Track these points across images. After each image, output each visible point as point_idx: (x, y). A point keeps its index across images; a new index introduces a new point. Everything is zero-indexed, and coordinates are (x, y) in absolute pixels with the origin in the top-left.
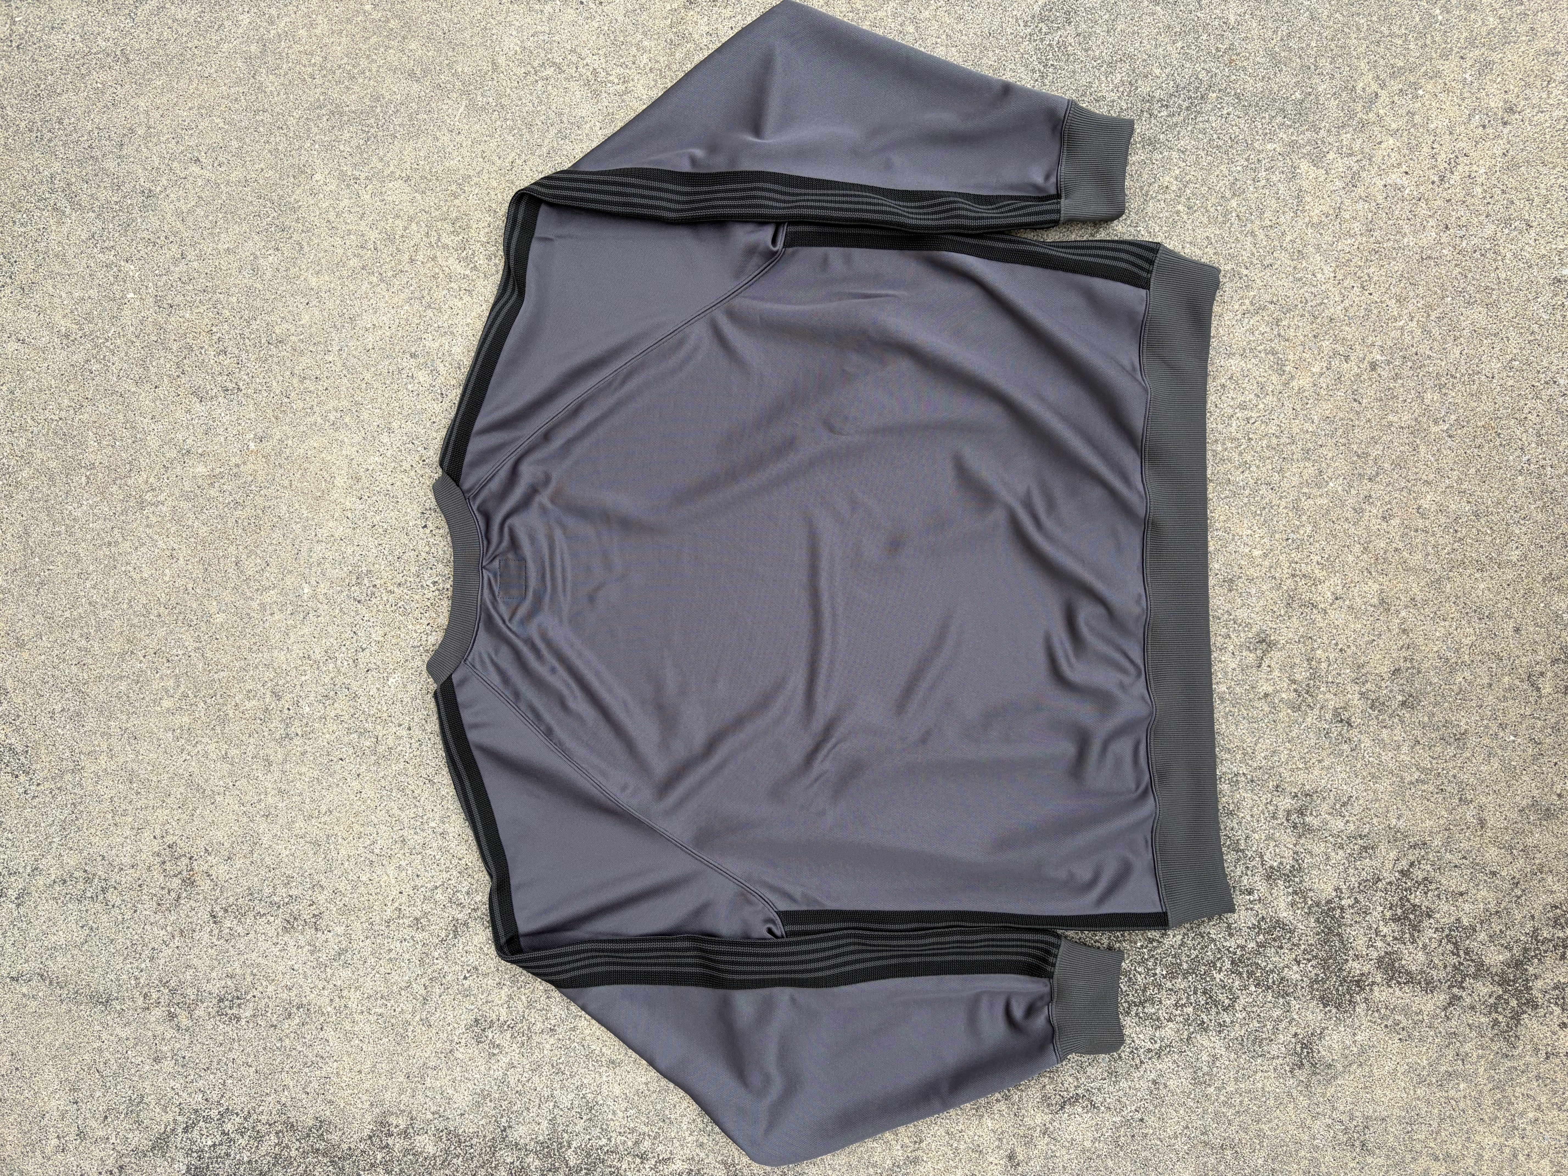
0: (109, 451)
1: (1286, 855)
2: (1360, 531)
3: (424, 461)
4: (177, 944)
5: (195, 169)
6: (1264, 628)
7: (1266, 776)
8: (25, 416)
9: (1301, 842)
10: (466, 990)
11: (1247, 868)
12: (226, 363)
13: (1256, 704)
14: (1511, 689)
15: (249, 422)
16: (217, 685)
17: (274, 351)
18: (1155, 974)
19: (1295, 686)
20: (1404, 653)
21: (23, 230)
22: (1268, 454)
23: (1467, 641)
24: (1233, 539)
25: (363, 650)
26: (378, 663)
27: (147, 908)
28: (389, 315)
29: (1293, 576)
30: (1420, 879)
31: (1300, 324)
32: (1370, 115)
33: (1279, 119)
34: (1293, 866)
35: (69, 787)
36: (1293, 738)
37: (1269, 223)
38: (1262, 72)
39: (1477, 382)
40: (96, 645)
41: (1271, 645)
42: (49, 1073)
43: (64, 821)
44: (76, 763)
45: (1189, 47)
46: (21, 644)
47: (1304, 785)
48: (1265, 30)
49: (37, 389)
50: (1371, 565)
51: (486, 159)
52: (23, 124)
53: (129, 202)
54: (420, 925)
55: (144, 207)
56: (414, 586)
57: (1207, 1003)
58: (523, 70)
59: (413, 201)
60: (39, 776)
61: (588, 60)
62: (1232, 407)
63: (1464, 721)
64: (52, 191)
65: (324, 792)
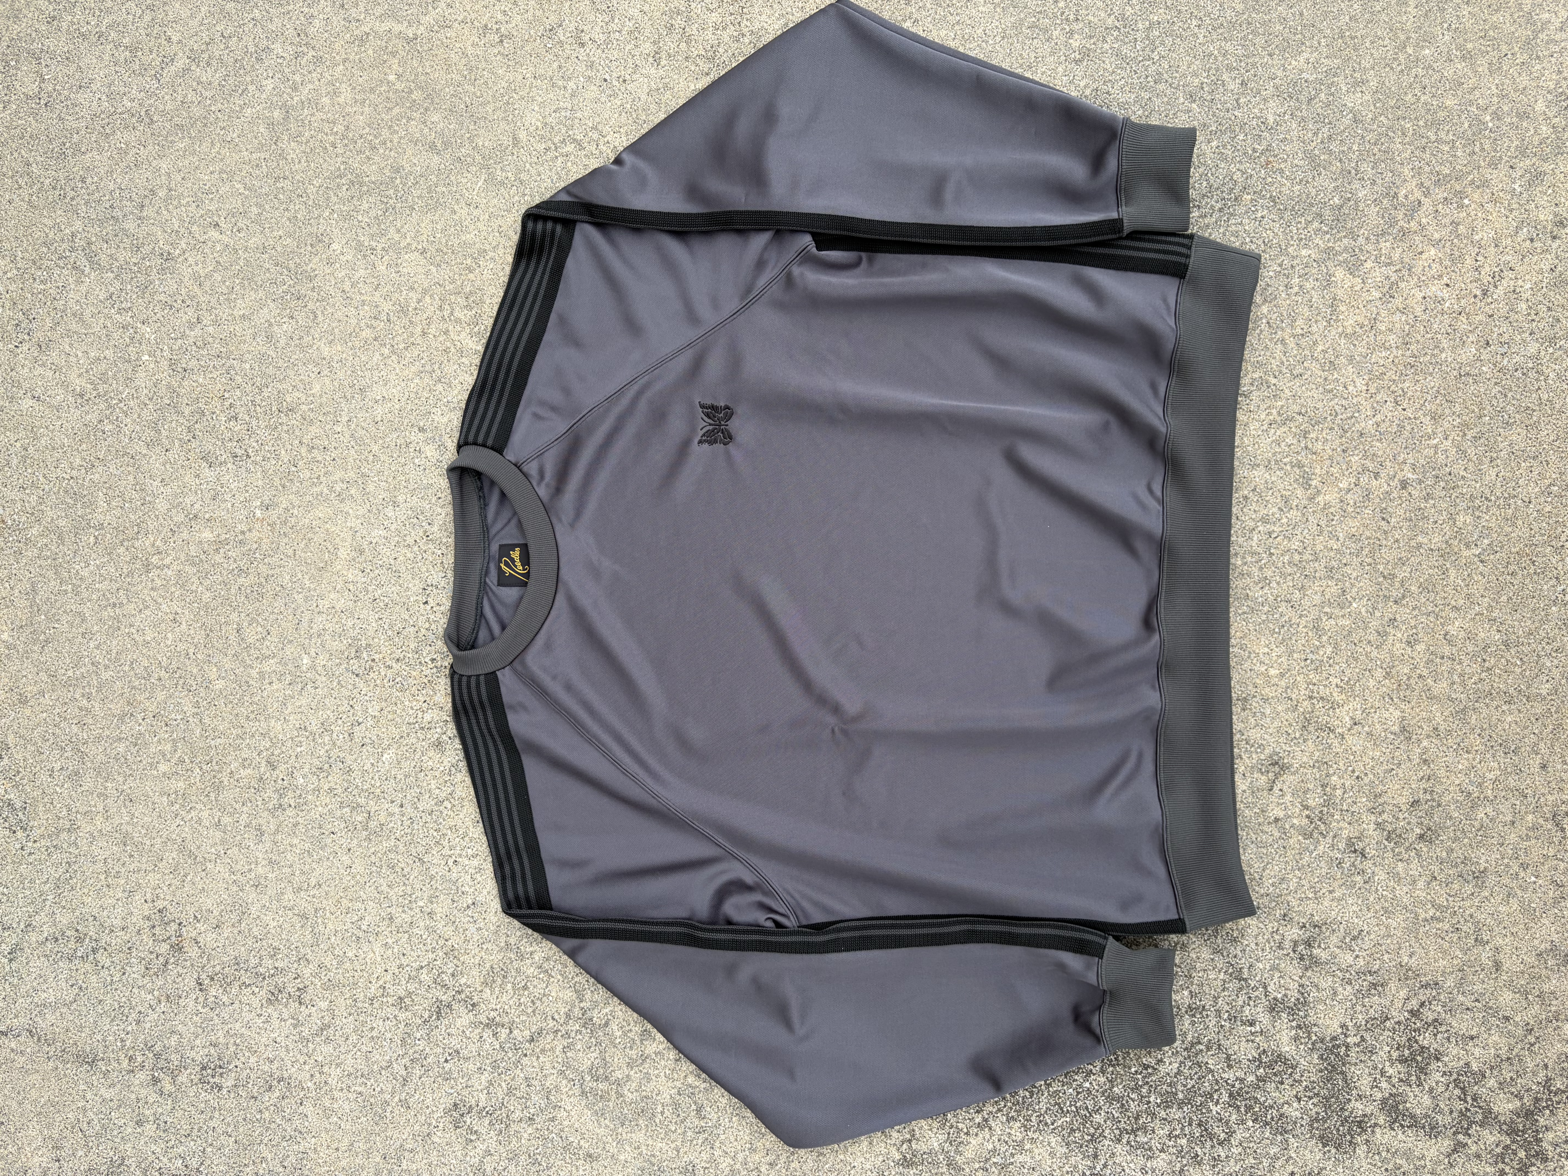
0: (118, 512)
1: (1291, 987)
2: (1384, 655)
3: (428, 536)
4: (163, 1009)
5: (214, 234)
6: (1277, 750)
7: (1274, 904)
8: (37, 474)
9: (1308, 974)
10: (446, 1073)
11: (1250, 998)
12: (236, 429)
13: (1265, 828)
14: (1535, 828)
15: (256, 489)
16: (213, 752)
17: (284, 419)
18: (1150, 1102)
19: (1308, 812)
20: (1424, 785)
21: (42, 287)
22: (1289, 570)
23: (1490, 776)
24: (1249, 657)
25: (359, 724)
26: (374, 738)
27: (135, 971)
28: (399, 388)
29: (1311, 698)
30: (1430, 1020)
31: (1328, 437)
32: (1412, 224)
33: (1316, 225)
34: (1298, 999)
35: (65, 846)
36: (1303, 866)
37: (1300, 332)
38: (1300, 175)
39: (1512, 507)
40: (97, 705)
41: (1284, 768)
42: (33, 1130)
43: (59, 879)
44: (73, 822)
45: (1224, 146)
46: (23, 701)
47: (1313, 915)
48: (1305, 132)
49: (50, 447)
50: (1393, 690)
51: (502, 234)
52: (47, 181)
53: (148, 264)
54: (403, 1005)
55: (162, 270)
56: (412, 662)
57: (1202, 1136)
58: (544, 146)
59: (427, 273)
60: (36, 833)
61: (609, 138)
62: (1253, 520)
63: (1484, 858)
64: (72, 250)
65: (314, 865)
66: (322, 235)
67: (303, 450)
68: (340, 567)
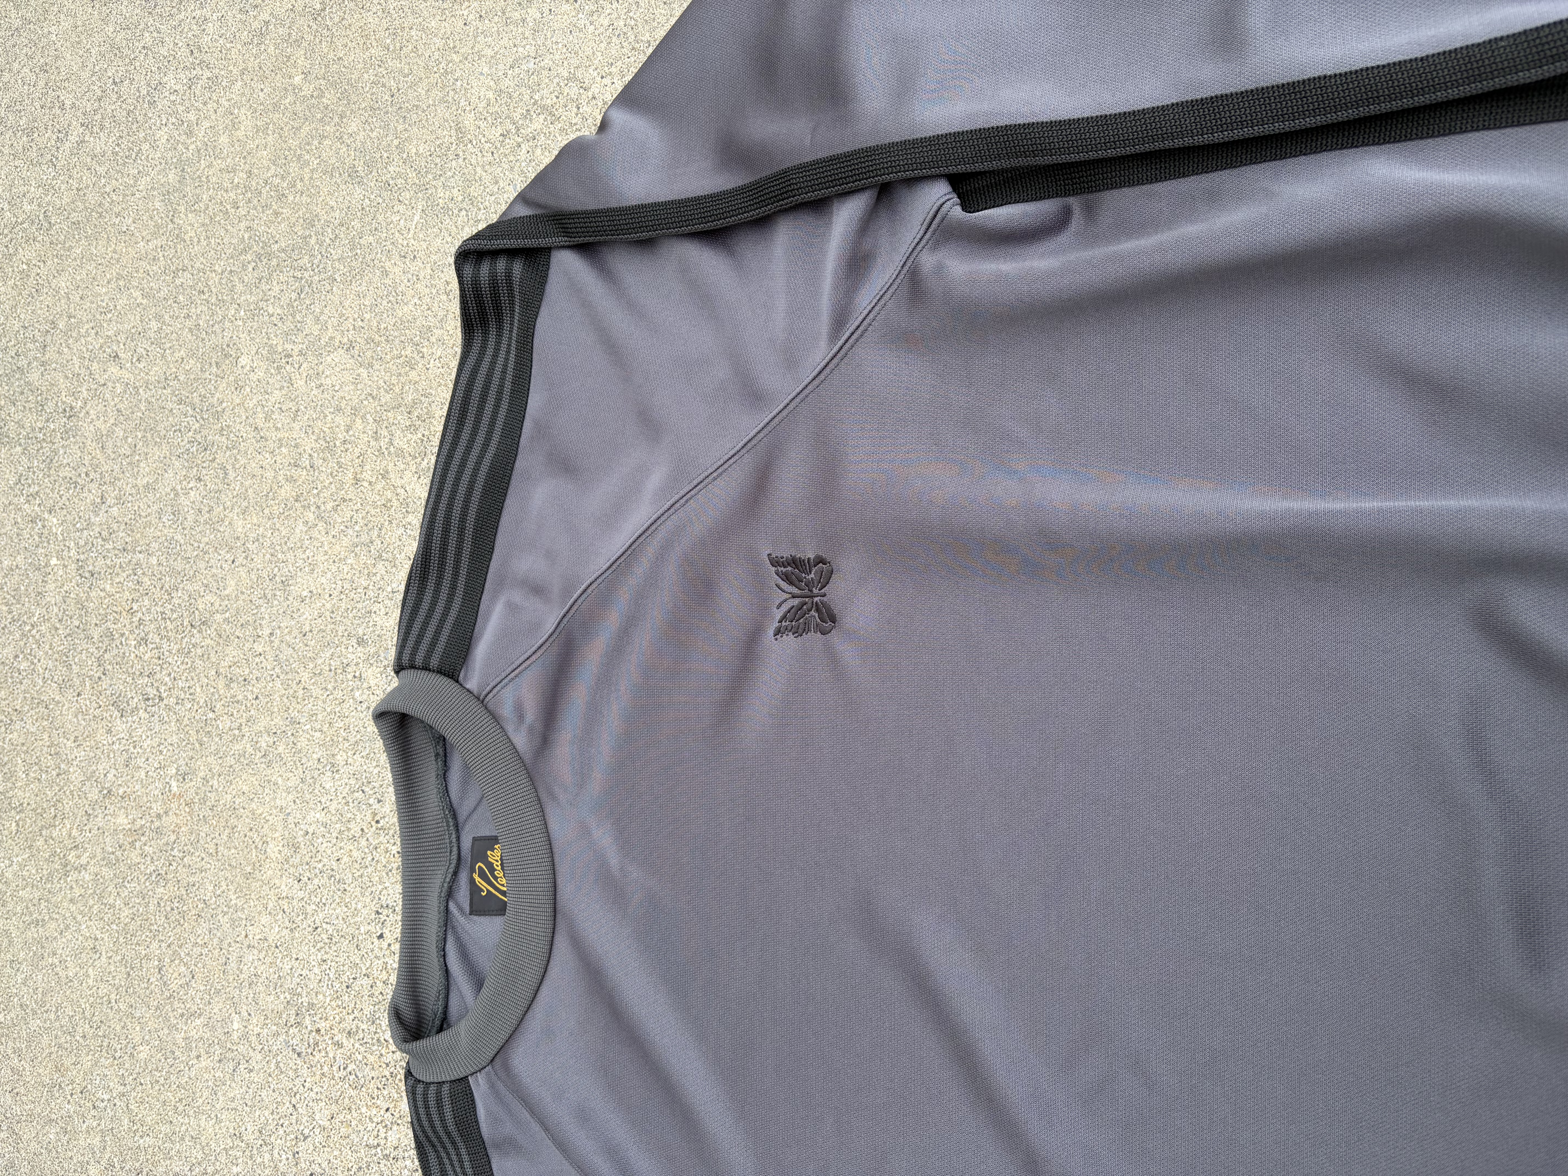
66: (228, 346)
67: (221, 683)
68: (270, 872)
